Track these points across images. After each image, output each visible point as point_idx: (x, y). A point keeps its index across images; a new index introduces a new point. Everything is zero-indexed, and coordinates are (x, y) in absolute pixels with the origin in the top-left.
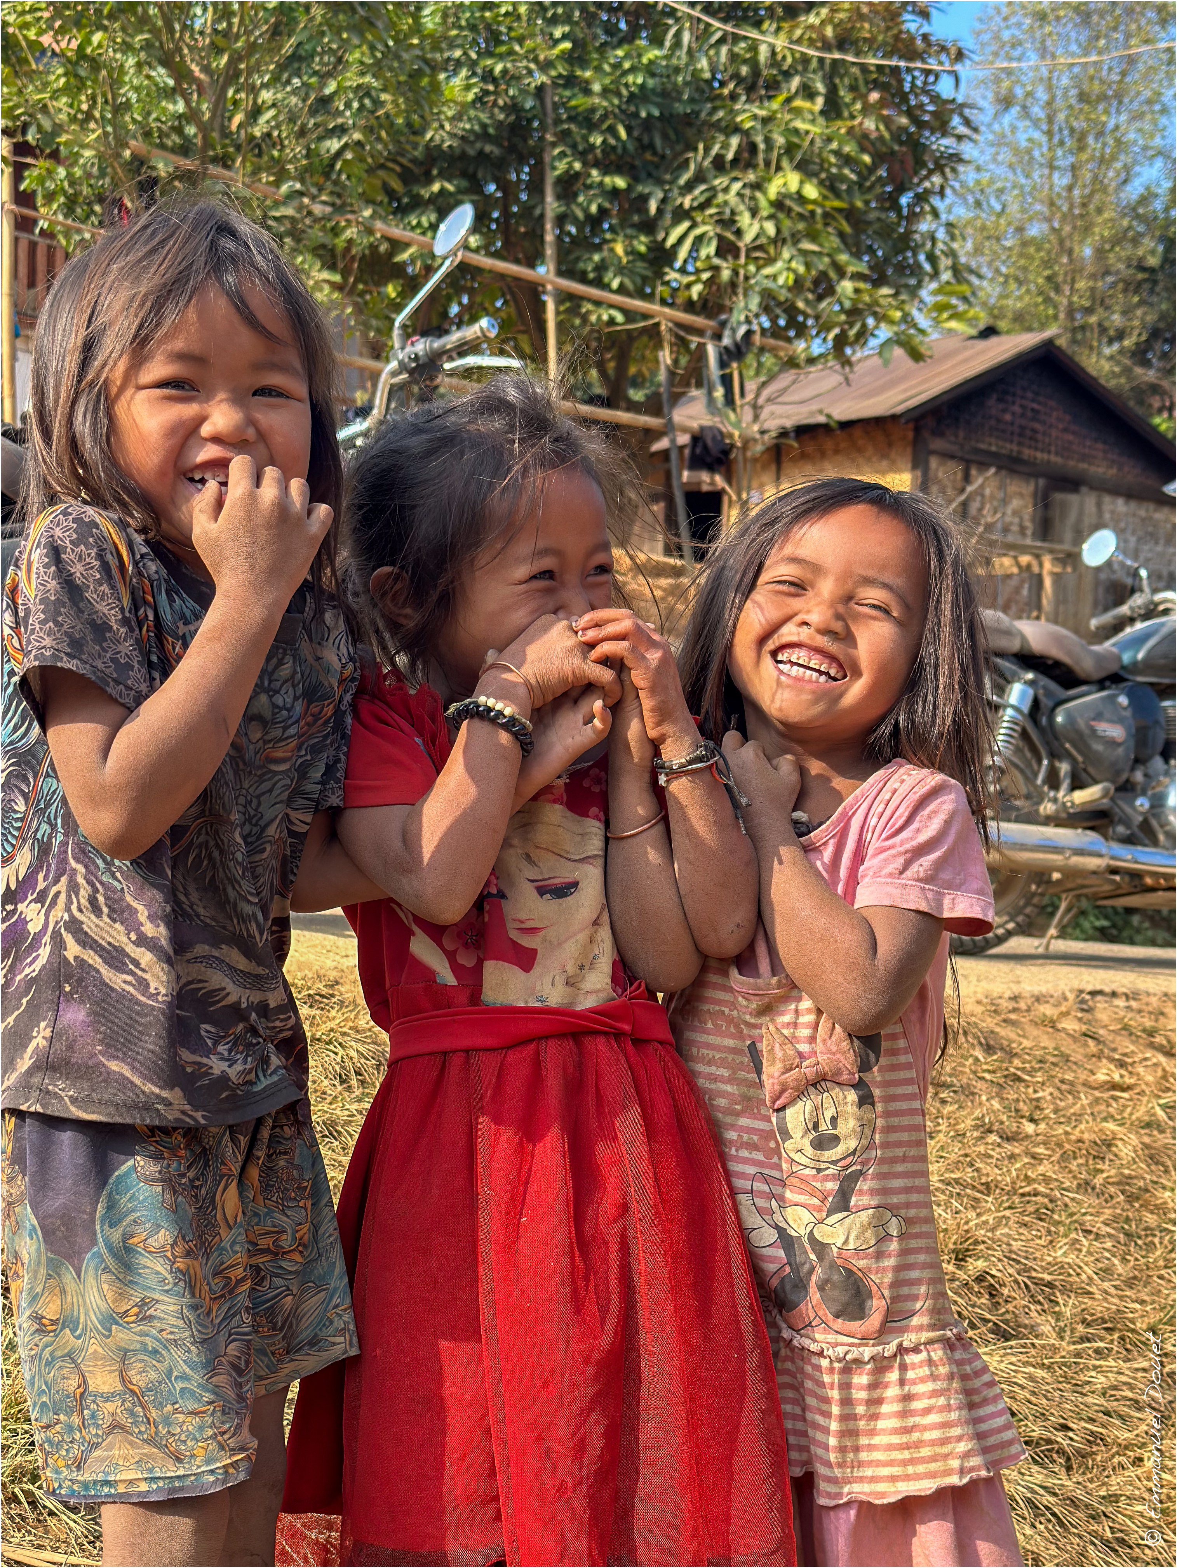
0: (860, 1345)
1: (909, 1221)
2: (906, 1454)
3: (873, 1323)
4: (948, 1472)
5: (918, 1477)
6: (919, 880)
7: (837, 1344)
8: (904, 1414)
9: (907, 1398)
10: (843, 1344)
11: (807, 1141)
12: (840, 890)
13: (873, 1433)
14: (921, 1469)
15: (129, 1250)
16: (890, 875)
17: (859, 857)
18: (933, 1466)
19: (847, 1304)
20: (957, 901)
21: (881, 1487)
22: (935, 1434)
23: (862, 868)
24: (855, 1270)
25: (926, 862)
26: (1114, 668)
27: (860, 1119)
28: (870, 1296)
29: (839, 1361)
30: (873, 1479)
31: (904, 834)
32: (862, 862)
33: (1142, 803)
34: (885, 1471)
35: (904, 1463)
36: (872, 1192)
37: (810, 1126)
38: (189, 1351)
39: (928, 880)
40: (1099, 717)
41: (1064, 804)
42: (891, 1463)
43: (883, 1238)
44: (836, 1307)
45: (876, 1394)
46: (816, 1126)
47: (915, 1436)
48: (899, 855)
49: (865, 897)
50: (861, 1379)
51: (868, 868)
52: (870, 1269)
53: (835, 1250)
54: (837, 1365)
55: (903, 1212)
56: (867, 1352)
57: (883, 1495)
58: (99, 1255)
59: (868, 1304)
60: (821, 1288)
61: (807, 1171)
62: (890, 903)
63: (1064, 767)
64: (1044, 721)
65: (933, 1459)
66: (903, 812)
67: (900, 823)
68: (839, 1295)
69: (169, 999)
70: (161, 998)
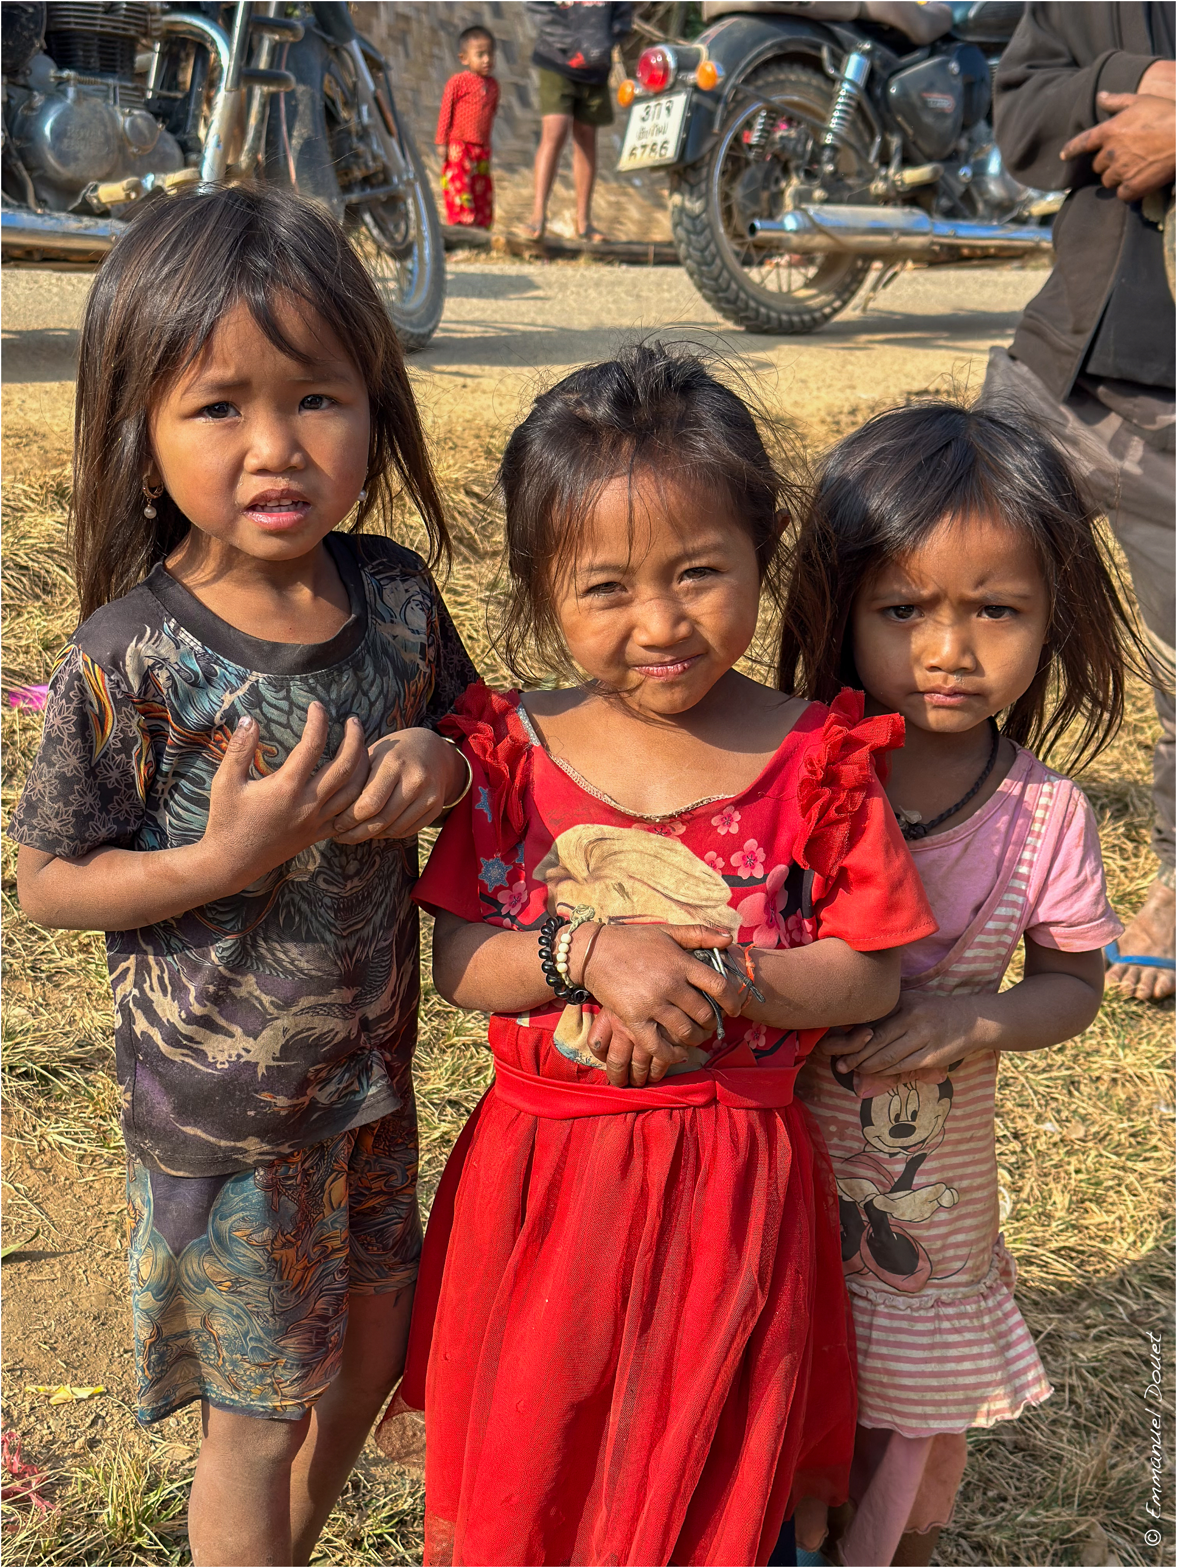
1: (961, 1191)
26: (946, 27)
27: (937, 1112)
33: (965, 173)
37: (893, 1117)
40: (931, 87)
41: (894, 182)
46: (897, 1117)
55: (956, 1184)
63: (895, 142)
64: (878, 92)
69: (226, 1066)
70: (219, 1066)
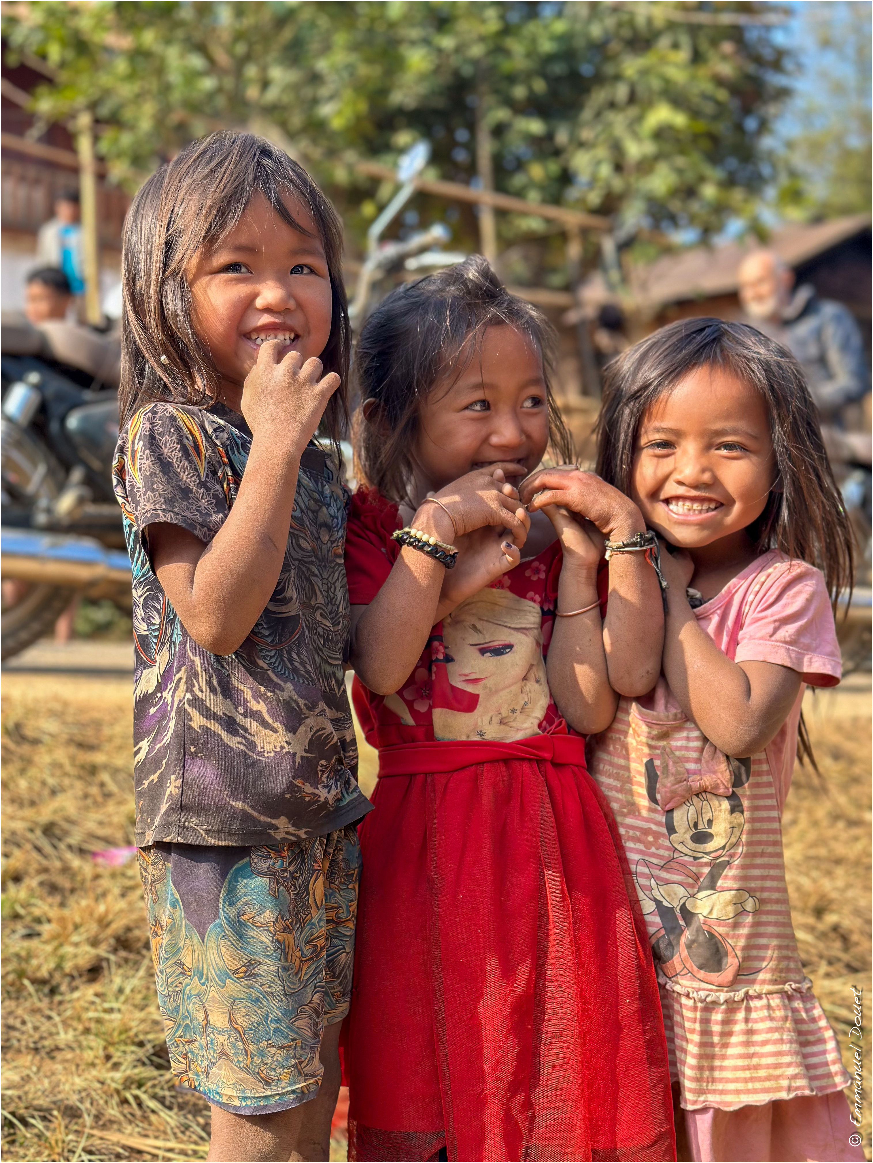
0: (717, 991)
1: (762, 901)
2: (747, 1074)
3: (728, 974)
4: (779, 1089)
5: (755, 1091)
6: (785, 642)
7: (700, 989)
8: (747, 1044)
9: (750, 1032)
10: (704, 989)
11: (688, 836)
12: (723, 647)
13: (724, 1057)
14: (758, 1085)
15: (241, 924)
16: (762, 638)
17: (739, 624)
18: (768, 1084)
19: (708, 960)
20: (814, 660)
21: (729, 1098)
22: (770, 1060)
23: (741, 633)
24: (717, 935)
25: (791, 629)
27: (731, 823)
28: (726, 954)
29: (702, 1001)
30: (722, 1092)
31: (775, 608)
32: (741, 627)
34: (732, 1086)
35: (746, 1080)
36: (735, 878)
37: (692, 825)
38: (282, 1001)
39: (791, 643)
42: (736, 1080)
43: (741, 913)
44: (701, 961)
45: (727, 1029)
46: (696, 825)
47: (755, 1061)
48: (769, 623)
49: (742, 654)
50: (717, 1016)
51: (745, 633)
52: (727, 935)
53: (701, 918)
54: (699, 1005)
55: (758, 895)
56: (723, 996)
57: (730, 1104)
58: (220, 926)
59: (724, 961)
60: (689, 947)
61: (686, 858)
62: (761, 659)
65: (768, 1078)
66: (774, 592)
67: (772, 599)
68: (703, 952)
69: (273, 754)
70: (266, 755)
